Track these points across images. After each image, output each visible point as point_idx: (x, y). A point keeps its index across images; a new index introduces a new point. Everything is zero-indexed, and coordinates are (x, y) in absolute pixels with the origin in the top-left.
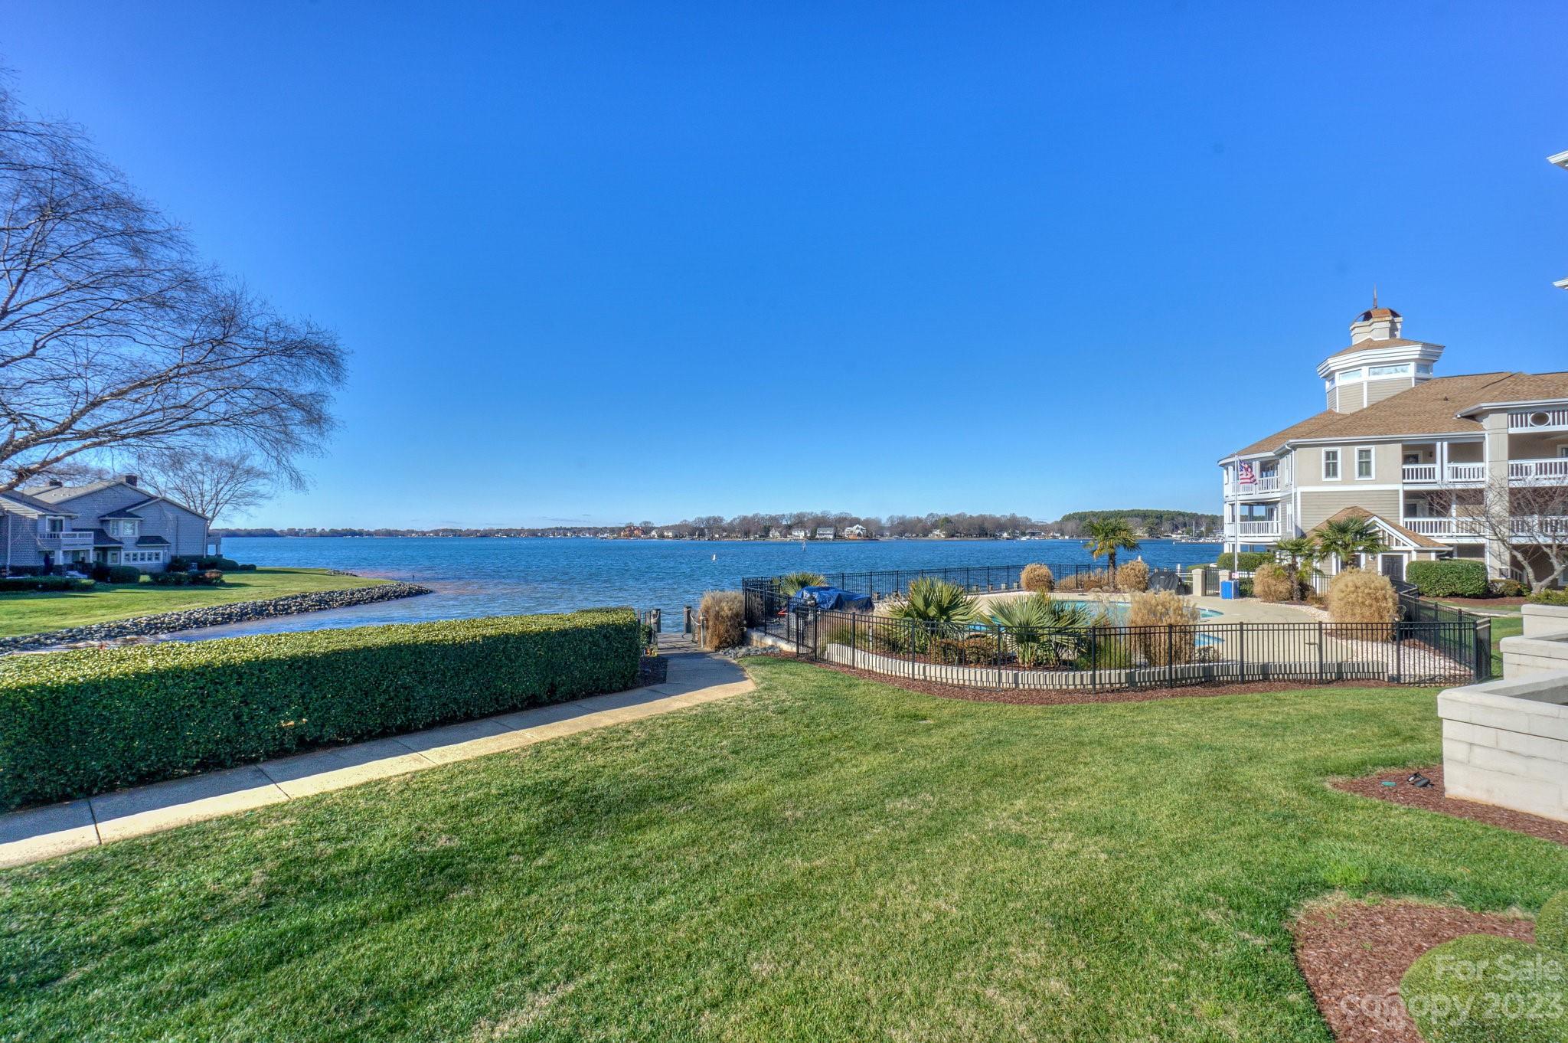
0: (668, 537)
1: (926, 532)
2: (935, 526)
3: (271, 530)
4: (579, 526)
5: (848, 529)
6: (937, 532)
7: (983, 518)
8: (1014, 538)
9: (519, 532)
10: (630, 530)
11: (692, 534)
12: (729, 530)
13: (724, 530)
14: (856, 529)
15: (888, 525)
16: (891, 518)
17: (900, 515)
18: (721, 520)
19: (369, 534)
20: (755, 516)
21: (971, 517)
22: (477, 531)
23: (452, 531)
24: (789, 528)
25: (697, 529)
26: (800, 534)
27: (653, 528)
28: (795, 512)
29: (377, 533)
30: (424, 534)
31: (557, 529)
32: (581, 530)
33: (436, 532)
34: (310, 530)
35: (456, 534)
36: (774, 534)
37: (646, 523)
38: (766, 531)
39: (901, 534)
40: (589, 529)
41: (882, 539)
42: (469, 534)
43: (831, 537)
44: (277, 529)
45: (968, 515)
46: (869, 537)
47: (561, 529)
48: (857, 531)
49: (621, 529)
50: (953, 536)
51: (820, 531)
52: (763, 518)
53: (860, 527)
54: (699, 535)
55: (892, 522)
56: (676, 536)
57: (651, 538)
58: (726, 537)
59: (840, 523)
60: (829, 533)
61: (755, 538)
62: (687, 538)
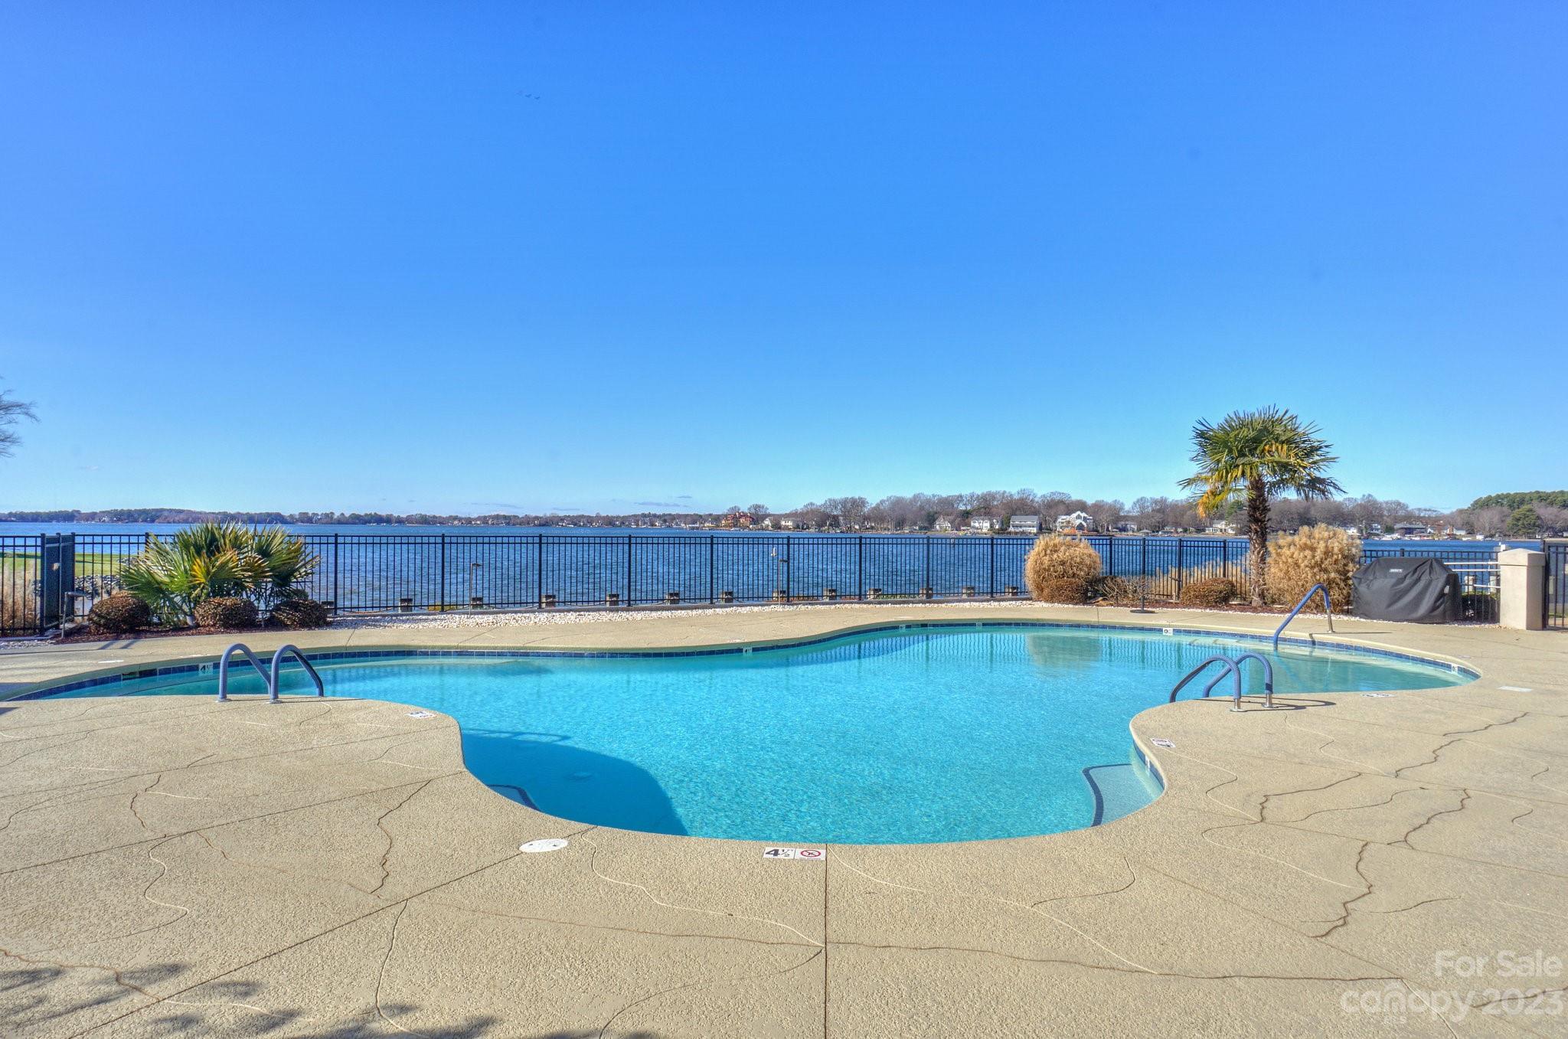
0: (787, 528)
1: (1200, 524)
2: (1218, 514)
5: (1063, 517)
6: (1221, 525)
10: (735, 517)
11: (820, 524)
12: (877, 516)
13: (868, 519)
14: (1076, 518)
16: (1141, 502)
18: (862, 502)
19: (399, 521)
20: (916, 497)
22: (537, 518)
23: (505, 517)
24: (966, 515)
25: (828, 516)
26: (981, 525)
27: (768, 515)
28: (979, 490)
29: (410, 520)
30: (469, 520)
31: (641, 515)
32: (671, 517)
33: (485, 519)
34: (326, 515)
36: (943, 527)
37: (757, 506)
38: (931, 519)
39: (1157, 527)
40: (682, 515)
42: (526, 521)
43: (1035, 530)
46: (1097, 530)
47: (646, 515)
48: (1078, 522)
49: (722, 516)
51: (1016, 520)
52: (928, 501)
53: (1083, 515)
54: (831, 525)
55: (1142, 507)
56: (798, 526)
57: (762, 529)
58: (871, 528)
59: (1047, 509)
60: (1030, 524)
61: (912, 532)
62: (812, 530)
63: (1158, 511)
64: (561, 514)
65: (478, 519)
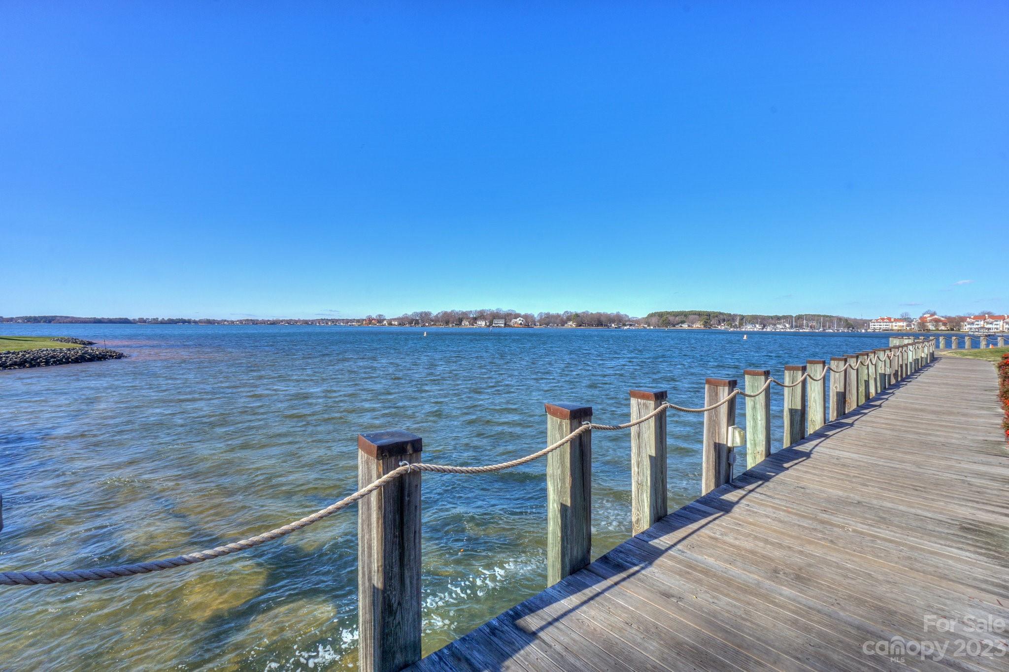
0: (395, 325)
1: (563, 323)
3: (127, 319)
4: (335, 317)
5: (514, 320)
6: (571, 323)
7: (599, 314)
8: (619, 327)
9: (296, 322)
10: (370, 320)
11: (410, 323)
12: (436, 321)
13: (432, 321)
14: (519, 320)
15: (539, 318)
16: (540, 314)
17: (547, 312)
18: (430, 313)
19: (195, 322)
20: (452, 311)
21: (592, 313)
22: (269, 321)
23: (251, 320)
24: (475, 319)
25: (413, 320)
26: (482, 323)
27: (385, 319)
28: (479, 309)
29: (200, 321)
30: (233, 322)
31: (322, 320)
32: (337, 320)
33: (241, 322)
35: (255, 322)
36: (465, 323)
37: (380, 316)
38: (460, 321)
39: (547, 324)
40: (343, 320)
41: (535, 326)
42: (264, 322)
43: (503, 325)
45: (590, 312)
46: (527, 325)
47: (325, 319)
48: (520, 322)
49: (363, 320)
50: (580, 326)
51: (495, 321)
52: (457, 313)
53: (522, 319)
54: (415, 324)
55: (541, 316)
56: (400, 324)
57: (383, 325)
58: (433, 325)
59: (508, 317)
60: (501, 323)
61: (453, 326)
62: (407, 325)
63: (547, 317)
64: (281, 319)
65: (238, 321)
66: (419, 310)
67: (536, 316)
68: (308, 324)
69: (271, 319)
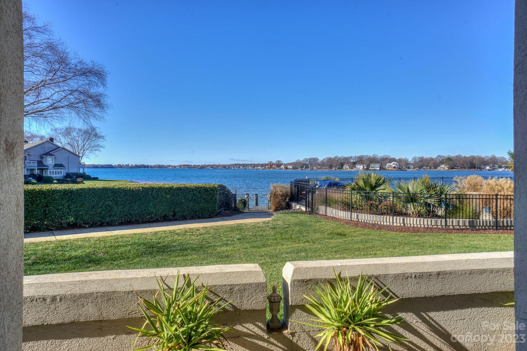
0: (290, 169)
1: (436, 166)
2: (442, 162)
3: (111, 165)
4: (246, 163)
5: (388, 164)
6: (443, 166)
7: (473, 158)
8: (494, 169)
9: (218, 166)
10: (271, 165)
11: (302, 167)
12: (322, 164)
13: (319, 165)
14: (393, 164)
15: (412, 162)
16: (415, 158)
17: (420, 156)
18: (317, 159)
19: (151, 167)
20: (336, 157)
21: (465, 157)
22: (199, 166)
23: (187, 165)
24: (354, 163)
25: (305, 164)
26: (360, 167)
27: (283, 164)
28: (358, 155)
29: (155, 166)
30: (175, 167)
31: (236, 164)
32: (247, 165)
33: (180, 166)
34: (127, 165)
35: (189, 167)
36: (346, 167)
37: (278, 161)
38: (342, 165)
39: (421, 167)
40: (251, 164)
41: (409, 170)
42: (195, 167)
43: (378, 169)
44: (113, 164)
45: (463, 156)
46: (400, 169)
47: (237, 164)
48: (394, 166)
49: (266, 165)
50: (453, 168)
51: (372, 165)
52: (340, 158)
53: (395, 163)
54: (306, 168)
55: (415, 160)
56: (294, 168)
57: (281, 169)
58: (320, 168)
59: (384, 161)
60: (377, 166)
61: (335, 169)
62: (299, 169)
63: (421, 161)
64: (207, 164)
65: (178, 166)
66: (308, 157)
67: (410, 159)
68: (226, 168)
69: (200, 164)
